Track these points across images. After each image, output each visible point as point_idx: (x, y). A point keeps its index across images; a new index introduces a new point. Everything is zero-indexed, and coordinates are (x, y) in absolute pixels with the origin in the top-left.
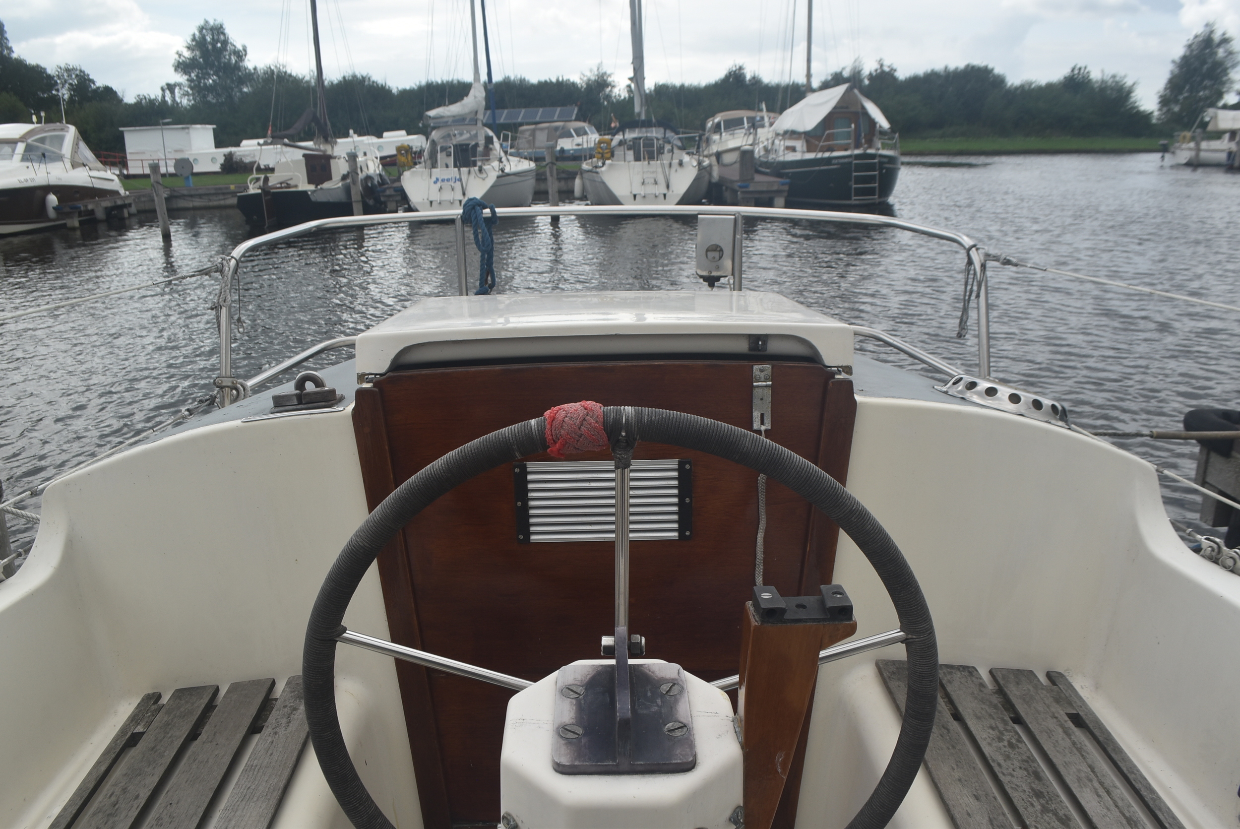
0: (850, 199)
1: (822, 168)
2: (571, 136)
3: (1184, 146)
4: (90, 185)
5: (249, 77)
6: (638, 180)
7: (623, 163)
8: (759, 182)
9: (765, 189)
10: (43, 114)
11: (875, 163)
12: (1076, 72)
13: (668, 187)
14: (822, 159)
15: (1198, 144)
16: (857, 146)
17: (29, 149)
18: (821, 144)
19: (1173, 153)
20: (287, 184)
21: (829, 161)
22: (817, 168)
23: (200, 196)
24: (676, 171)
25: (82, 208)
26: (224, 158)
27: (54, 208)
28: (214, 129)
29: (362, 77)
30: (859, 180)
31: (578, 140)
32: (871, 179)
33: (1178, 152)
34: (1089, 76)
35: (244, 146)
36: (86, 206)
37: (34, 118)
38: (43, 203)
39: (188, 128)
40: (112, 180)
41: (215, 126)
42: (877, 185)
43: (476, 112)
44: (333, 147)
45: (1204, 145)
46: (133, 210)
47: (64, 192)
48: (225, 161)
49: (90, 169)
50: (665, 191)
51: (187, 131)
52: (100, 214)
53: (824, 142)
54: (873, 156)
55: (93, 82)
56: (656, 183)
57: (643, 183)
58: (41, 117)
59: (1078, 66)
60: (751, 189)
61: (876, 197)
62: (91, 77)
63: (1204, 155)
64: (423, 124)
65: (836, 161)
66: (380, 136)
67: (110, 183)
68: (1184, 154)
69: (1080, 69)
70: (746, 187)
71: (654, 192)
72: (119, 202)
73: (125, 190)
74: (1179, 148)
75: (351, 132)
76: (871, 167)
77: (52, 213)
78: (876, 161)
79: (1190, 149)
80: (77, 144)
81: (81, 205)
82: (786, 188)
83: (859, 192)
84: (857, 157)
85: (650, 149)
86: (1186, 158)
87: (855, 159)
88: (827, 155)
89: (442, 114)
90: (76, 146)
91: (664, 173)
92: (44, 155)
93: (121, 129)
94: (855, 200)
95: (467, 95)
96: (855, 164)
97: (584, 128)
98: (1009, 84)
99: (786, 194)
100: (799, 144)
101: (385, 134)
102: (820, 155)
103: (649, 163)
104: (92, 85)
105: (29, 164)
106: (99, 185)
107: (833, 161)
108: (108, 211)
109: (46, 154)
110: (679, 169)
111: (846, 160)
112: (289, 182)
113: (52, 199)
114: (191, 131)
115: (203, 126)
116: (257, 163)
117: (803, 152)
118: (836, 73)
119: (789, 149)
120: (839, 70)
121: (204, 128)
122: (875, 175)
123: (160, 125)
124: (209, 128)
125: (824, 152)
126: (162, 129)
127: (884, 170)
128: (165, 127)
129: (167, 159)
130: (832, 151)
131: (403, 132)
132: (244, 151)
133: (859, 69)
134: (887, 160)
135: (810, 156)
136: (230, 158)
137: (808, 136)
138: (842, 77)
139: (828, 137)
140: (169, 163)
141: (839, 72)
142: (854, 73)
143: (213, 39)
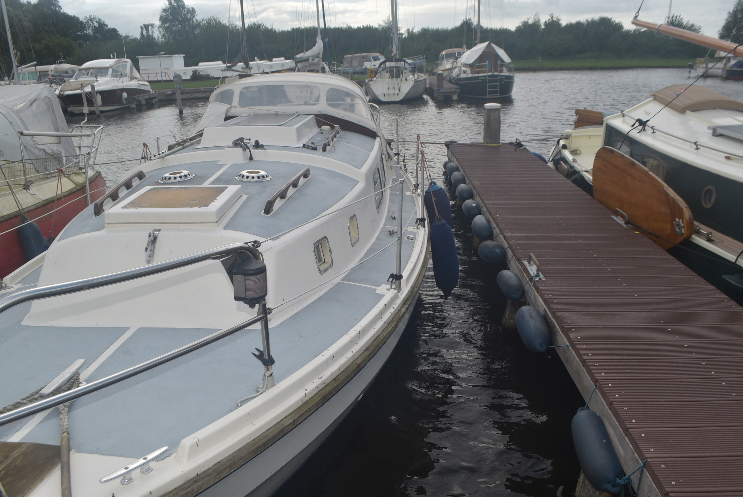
0: (486, 96)
1: (475, 81)
2: (370, 61)
3: (701, 66)
4: (139, 88)
5: (198, 25)
6: (386, 87)
7: (380, 79)
8: (445, 88)
9: (448, 91)
10: (115, 54)
11: (498, 79)
12: (674, 19)
13: (399, 90)
14: (475, 77)
15: (707, 65)
16: (491, 72)
17: (114, 71)
18: (474, 70)
19: (696, 69)
21: (478, 77)
22: (473, 81)
23: (187, 93)
24: (404, 83)
25: (137, 99)
26: (192, 73)
27: (125, 99)
28: (184, 57)
29: (259, 24)
30: (490, 87)
31: (374, 63)
32: (496, 87)
33: (698, 69)
34: (682, 21)
35: (200, 66)
36: (139, 98)
37: (112, 56)
38: (121, 96)
39: (172, 57)
40: (147, 85)
41: (184, 55)
42: (498, 89)
43: (319, 54)
44: (250, 71)
45: (710, 65)
46: (156, 100)
47: (129, 91)
48: (193, 74)
49: (138, 80)
50: (398, 92)
51: (171, 58)
52: (143, 102)
53: (476, 69)
54: (497, 76)
55: (107, 26)
56: (394, 88)
57: (388, 89)
58: (115, 55)
59: (675, 15)
60: (442, 91)
61: (498, 95)
62: (106, 23)
63: (711, 71)
65: (480, 78)
66: (271, 61)
67: (146, 86)
68: (700, 71)
69: (677, 17)
70: (439, 90)
71: (393, 93)
72: (152, 96)
73: (152, 90)
74: (698, 67)
75: (256, 58)
76: (496, 81)
77: (124, 102)
78: (498, 78)
79: (703, 68)
80: (132, 68)
81: (136, 97)
82: (459, 90)
83: (490, 93)
84: (489, 76)
85: (392, 73)
86: (701, 73)
87: (488, 77)
88: (477, 75)
89: (303, 56)
90: (131, 69)
91: (398, 84)
92: (121, 74)
93: (137, 57)
94: (488, 96)
95: (314, 45)
96: (488, 79)
97: (378, 56)
99: (458, 93)
100: (468, 70)
101: (274, 59)
102: (474, 75)
103: (392, 80)
104: (106, 27)
105: (115, 79)
106: (143, 88)
107: (479, 78)
108: (147, 100)
109: (122, 74)
110: (405, 82)
111: (485, 78)
113: (125, 95)
114: (173, 58)
115: (179, 55)
116: (209, 75)
117: (468, 74)
118: (524, 22)
119: (465, 72)
120: (526, 20)
121: (179, 56)
122: (498, 85)
123: (158, 55)
124: (182, 56)
125: (475, 74)
126: (160, 57)
127: (503, 83)
128: (161, 56)
129: (161, 73)
130: (479, 73)
131: (283, 58)
132: (201, 68)
133: (538, 20)
134: (504, 77)
135: (470, 75)
136: (195, 72)
137: (471, 66)
138: (528, 24)
139: (479, 67)
140: (163, 75)
141: (526, 21)
142: (535, 22)
143: (177, 4)
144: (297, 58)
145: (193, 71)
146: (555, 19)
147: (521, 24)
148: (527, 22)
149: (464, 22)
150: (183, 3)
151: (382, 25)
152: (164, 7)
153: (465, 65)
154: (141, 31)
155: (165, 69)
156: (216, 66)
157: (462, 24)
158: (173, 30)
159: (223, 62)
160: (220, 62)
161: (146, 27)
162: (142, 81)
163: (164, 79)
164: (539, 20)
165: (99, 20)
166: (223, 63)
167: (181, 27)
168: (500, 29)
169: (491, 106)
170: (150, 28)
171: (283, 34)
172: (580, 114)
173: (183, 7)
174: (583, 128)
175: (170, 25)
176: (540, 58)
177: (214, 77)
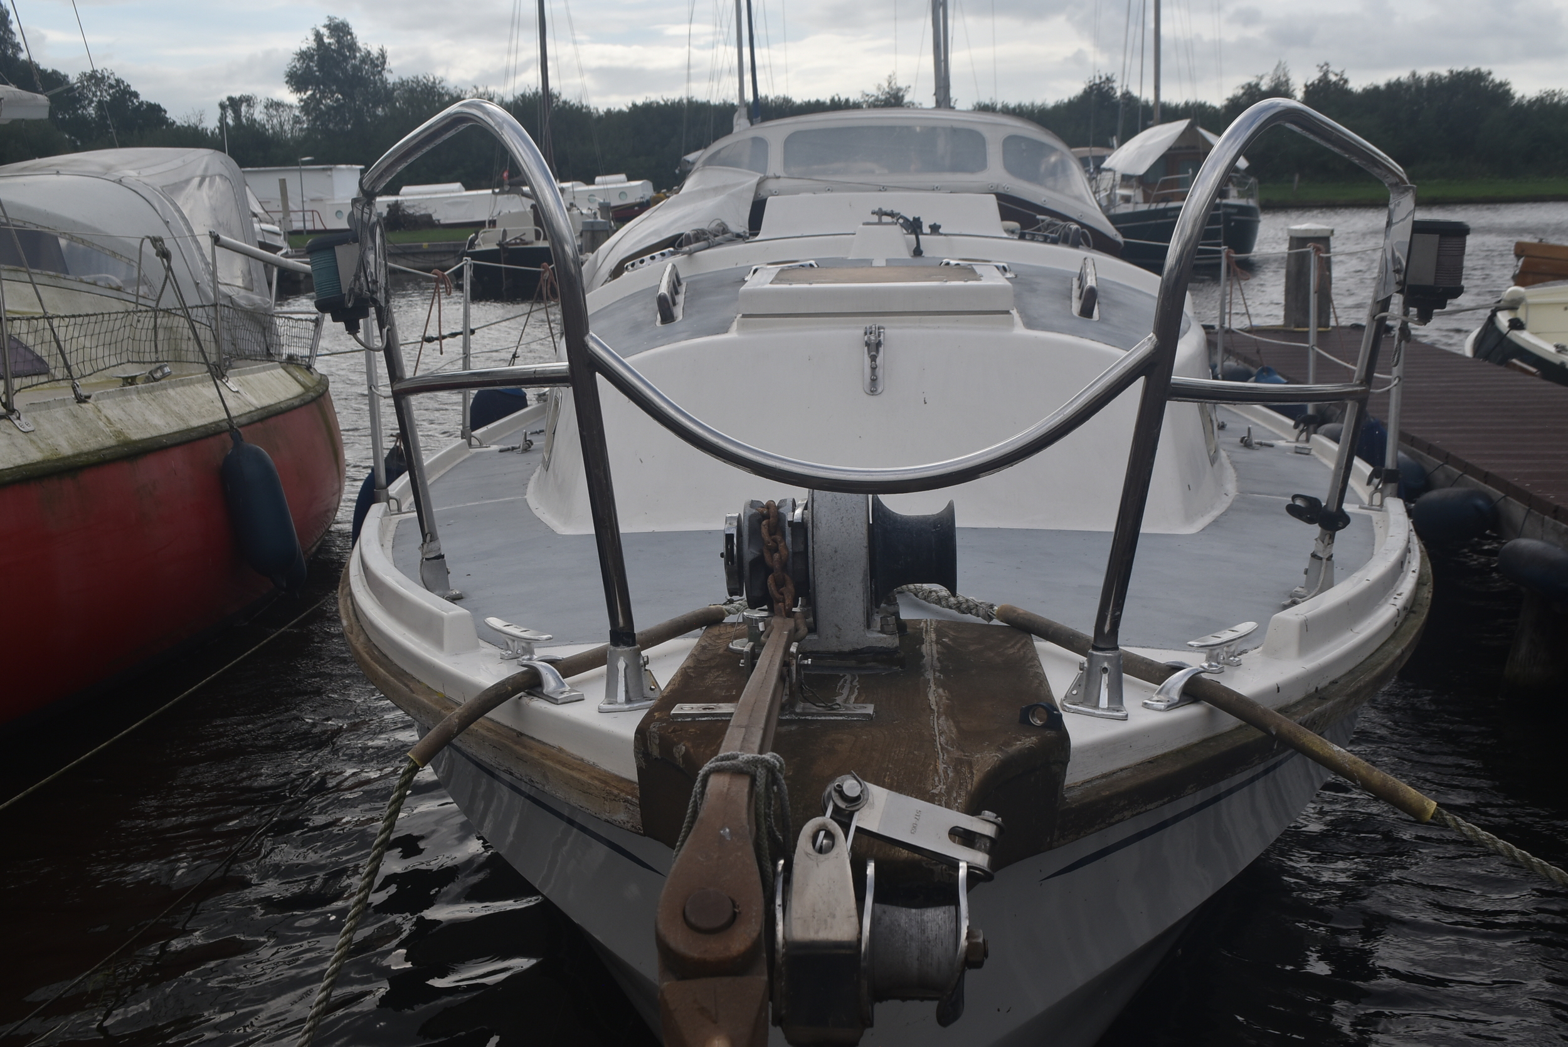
1: (1159, 221)
11: (1219, 215)
14: (1157, 211)
18: (1155, 193)
20: (521, 240)
21: (1165, 211)
22: (1153, 222)
26: (387, 209)
28: (362, 171)
32: (1218, 233)
35: (404, 194)
39: (331, 169)
41: (362, 167)
42: (1221, 241)
48: (388, 213)
51: (329, 173)
53: (1159, 190)
62: (133, 89)
64: (680, 170)
65: (1172, 213)
66: (591, 182)
78: (1220, 212)
88: (1162, 206)
98: (1518, 96)
100: (1136, 194)
101: (598, 179)
102: (1153, 207)
104: (134, 101)
107: (1169, 214)
112: (523, 237)
114: (334, 172)
115: (349, 166)
116: (430, 216)
117: (1137, 203)
118: (1249, 84)
119: (1127, 199)
120: (1253, 80)
121: (348, 169)
122: (1219, 229)
123: (298, 165)
124: (356, 170)
125: (1158, 202)
126: (301, 171)
127: (1233, 224)
128: (303, 167)
129: (303, 211)
130: (1168, 201)
131: (623, 177)
132: (410, 200)
133: (1284, 79)
134: (1235, 211)
135: (1143, 207)
136: (395, 208)
137: (1143, 182)
138: (1259, 90)
139: (1166, 184)
140: (308, 216)
141: (1253, 83)
142: (1276, 85)
143: (338, 42)
144: (688, 162)
145: (389, 206)
146: (1333, 78)
147: (1241, 92)
148: (1257, 85)
149: (1091, 87)
150: (352, 38)
151: (873, 96)
152: (304, 47)
153: (1127, 179)
154: (222, 114)
155: (312, 200)
156: (448, 195)
157: (1085, 91)
158: (322, 107)
159: (464, 185)
160: (457, 186)
161: (234, 104)
162: (267, 223)
163: (309, 226)
164: (1287, 81)
165: (118, 81)
166: (463, 189)
167: (343, 99)
168: (1187, 104)
169: (1306, 230)
170: (244, 108)
171: (612, 118)
172: (1527, 256)
173: (353, 47)
174: (1546, 286)
175: (313, 95)
176: (1297, 177)
177: (442, 222)
